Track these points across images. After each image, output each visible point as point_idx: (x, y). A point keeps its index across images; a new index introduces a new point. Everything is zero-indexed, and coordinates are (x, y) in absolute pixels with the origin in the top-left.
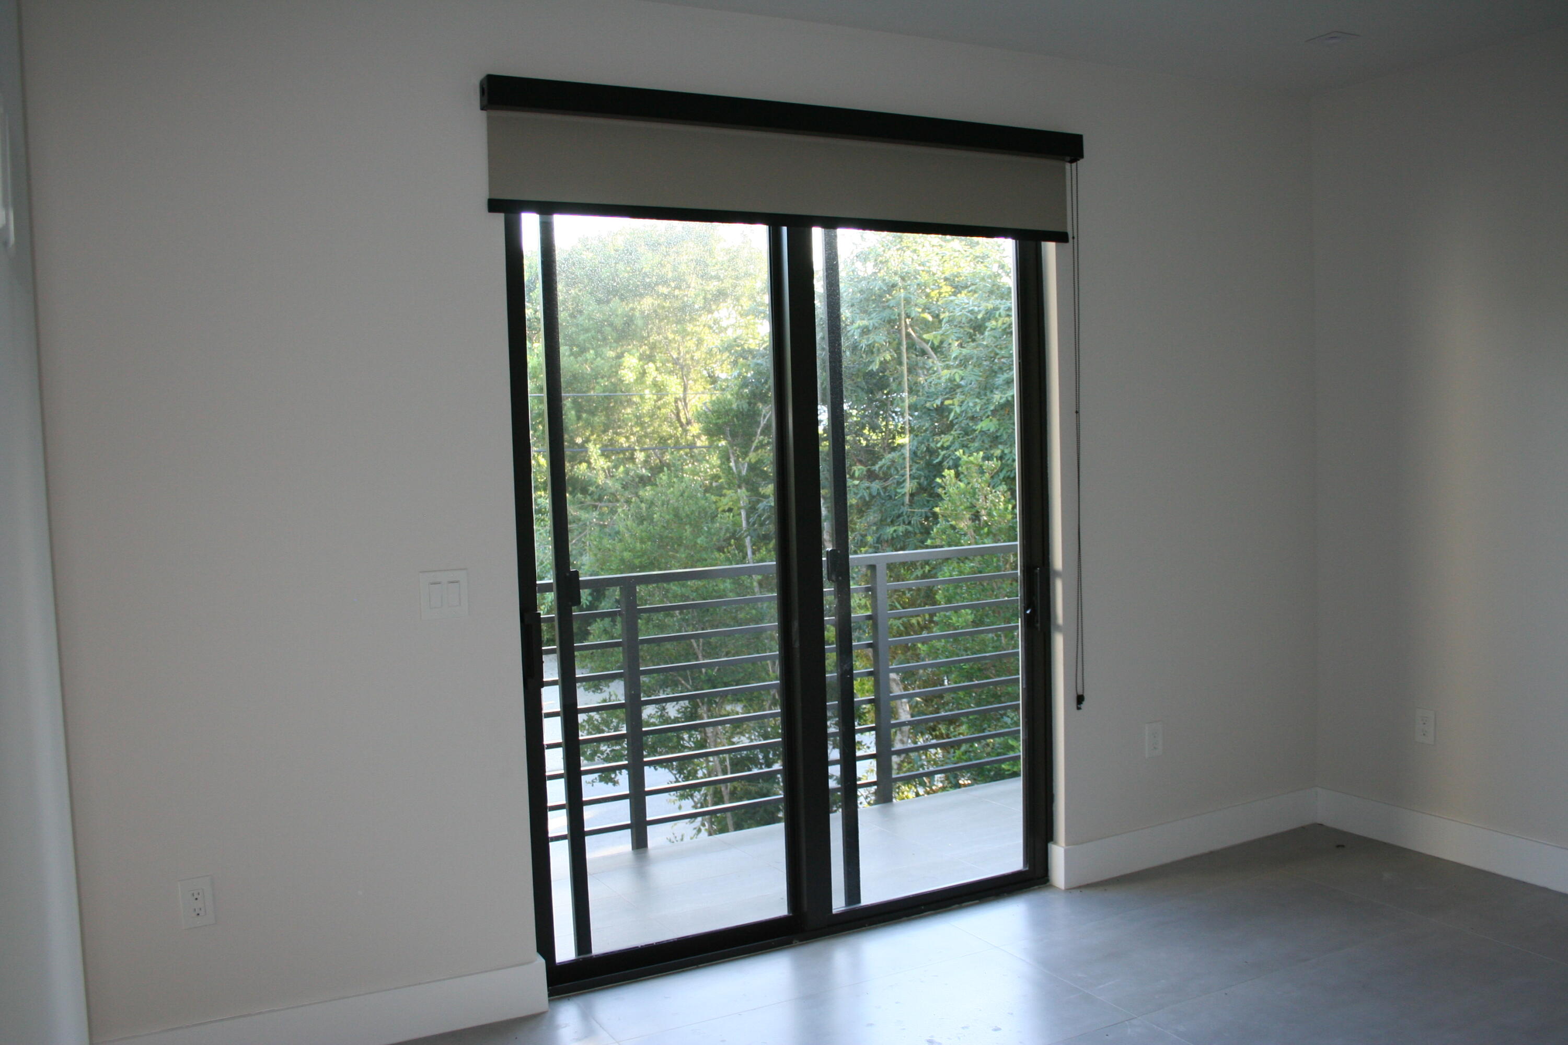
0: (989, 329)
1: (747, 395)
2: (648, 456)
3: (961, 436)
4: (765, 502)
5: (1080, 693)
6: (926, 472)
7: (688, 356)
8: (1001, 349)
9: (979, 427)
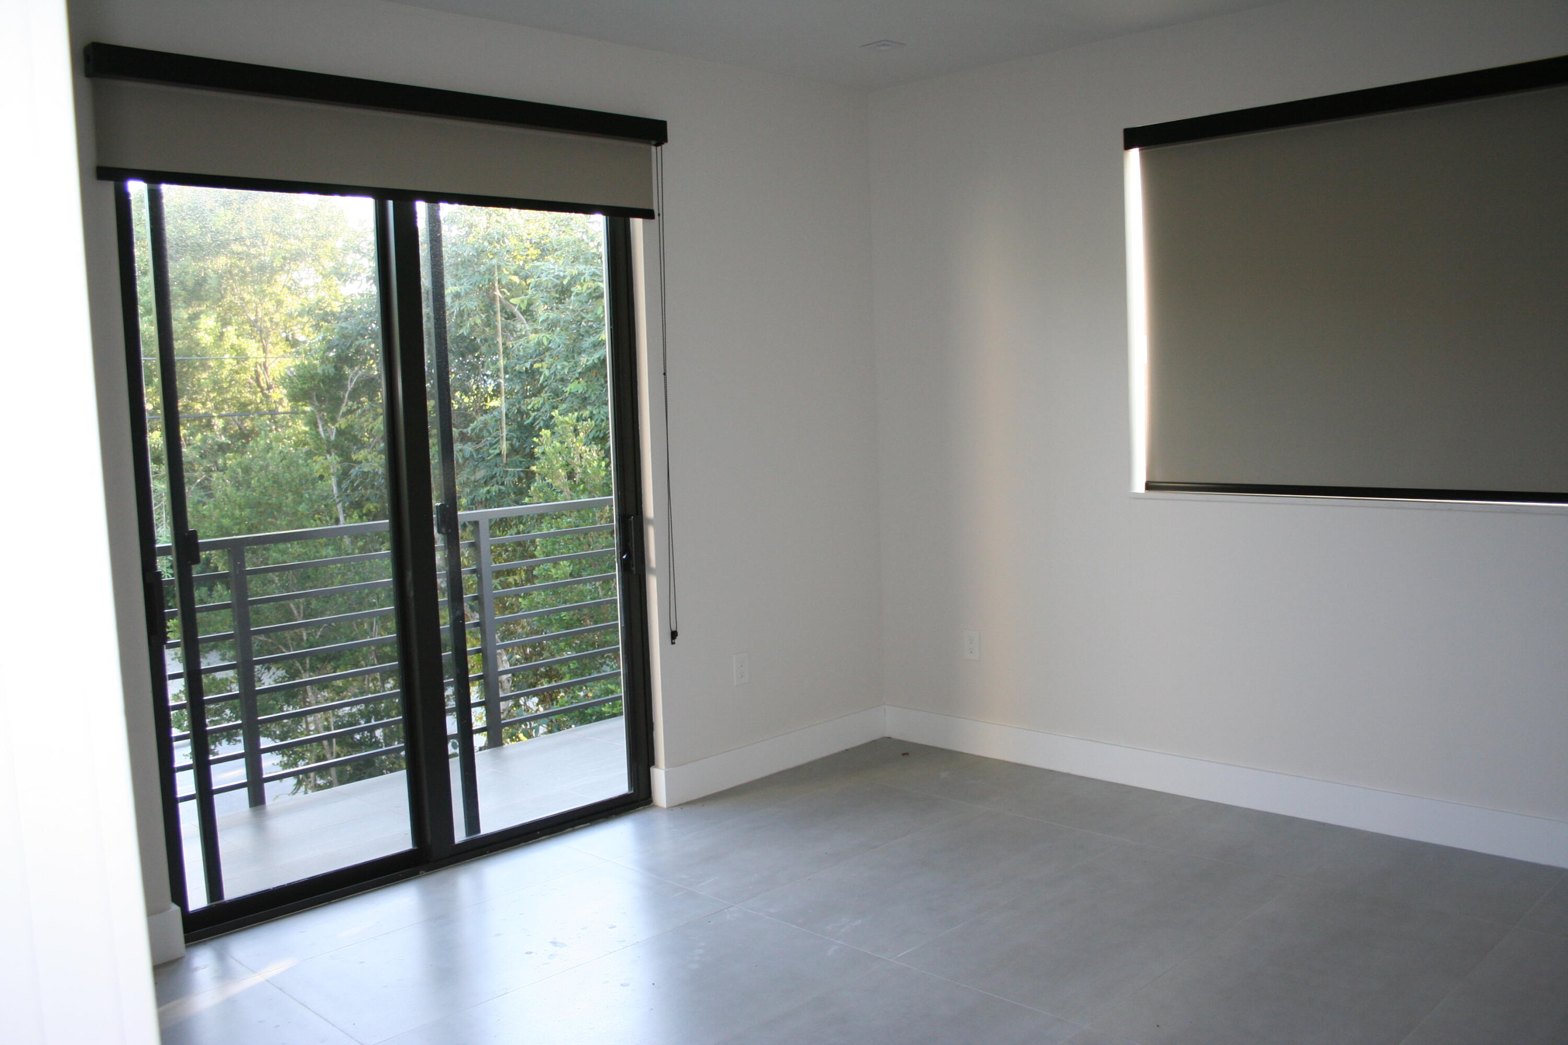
0: (574, 293)
1: (333, 360)
2: (227, 423)
3: (550, 398)
4: (357, 468)
5: (674, 629)
6: (518, 433)
7: (266, 318)
8: (587, 313)
9: (568, 389)
